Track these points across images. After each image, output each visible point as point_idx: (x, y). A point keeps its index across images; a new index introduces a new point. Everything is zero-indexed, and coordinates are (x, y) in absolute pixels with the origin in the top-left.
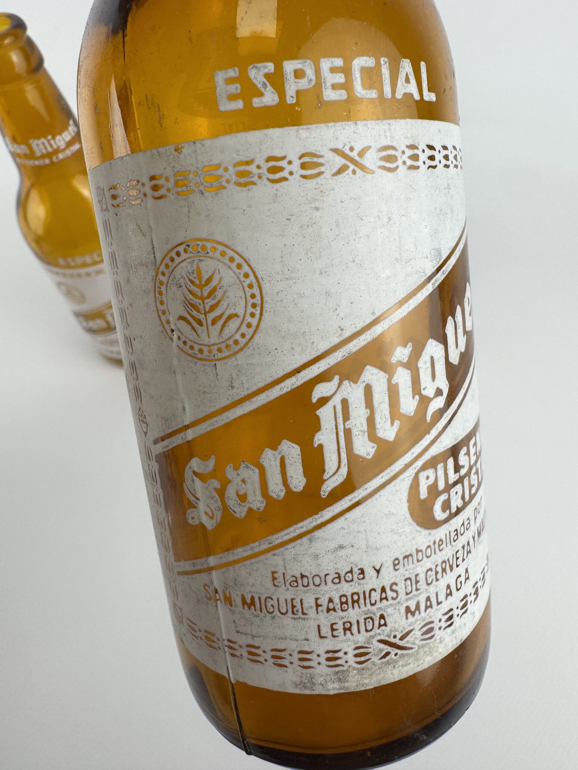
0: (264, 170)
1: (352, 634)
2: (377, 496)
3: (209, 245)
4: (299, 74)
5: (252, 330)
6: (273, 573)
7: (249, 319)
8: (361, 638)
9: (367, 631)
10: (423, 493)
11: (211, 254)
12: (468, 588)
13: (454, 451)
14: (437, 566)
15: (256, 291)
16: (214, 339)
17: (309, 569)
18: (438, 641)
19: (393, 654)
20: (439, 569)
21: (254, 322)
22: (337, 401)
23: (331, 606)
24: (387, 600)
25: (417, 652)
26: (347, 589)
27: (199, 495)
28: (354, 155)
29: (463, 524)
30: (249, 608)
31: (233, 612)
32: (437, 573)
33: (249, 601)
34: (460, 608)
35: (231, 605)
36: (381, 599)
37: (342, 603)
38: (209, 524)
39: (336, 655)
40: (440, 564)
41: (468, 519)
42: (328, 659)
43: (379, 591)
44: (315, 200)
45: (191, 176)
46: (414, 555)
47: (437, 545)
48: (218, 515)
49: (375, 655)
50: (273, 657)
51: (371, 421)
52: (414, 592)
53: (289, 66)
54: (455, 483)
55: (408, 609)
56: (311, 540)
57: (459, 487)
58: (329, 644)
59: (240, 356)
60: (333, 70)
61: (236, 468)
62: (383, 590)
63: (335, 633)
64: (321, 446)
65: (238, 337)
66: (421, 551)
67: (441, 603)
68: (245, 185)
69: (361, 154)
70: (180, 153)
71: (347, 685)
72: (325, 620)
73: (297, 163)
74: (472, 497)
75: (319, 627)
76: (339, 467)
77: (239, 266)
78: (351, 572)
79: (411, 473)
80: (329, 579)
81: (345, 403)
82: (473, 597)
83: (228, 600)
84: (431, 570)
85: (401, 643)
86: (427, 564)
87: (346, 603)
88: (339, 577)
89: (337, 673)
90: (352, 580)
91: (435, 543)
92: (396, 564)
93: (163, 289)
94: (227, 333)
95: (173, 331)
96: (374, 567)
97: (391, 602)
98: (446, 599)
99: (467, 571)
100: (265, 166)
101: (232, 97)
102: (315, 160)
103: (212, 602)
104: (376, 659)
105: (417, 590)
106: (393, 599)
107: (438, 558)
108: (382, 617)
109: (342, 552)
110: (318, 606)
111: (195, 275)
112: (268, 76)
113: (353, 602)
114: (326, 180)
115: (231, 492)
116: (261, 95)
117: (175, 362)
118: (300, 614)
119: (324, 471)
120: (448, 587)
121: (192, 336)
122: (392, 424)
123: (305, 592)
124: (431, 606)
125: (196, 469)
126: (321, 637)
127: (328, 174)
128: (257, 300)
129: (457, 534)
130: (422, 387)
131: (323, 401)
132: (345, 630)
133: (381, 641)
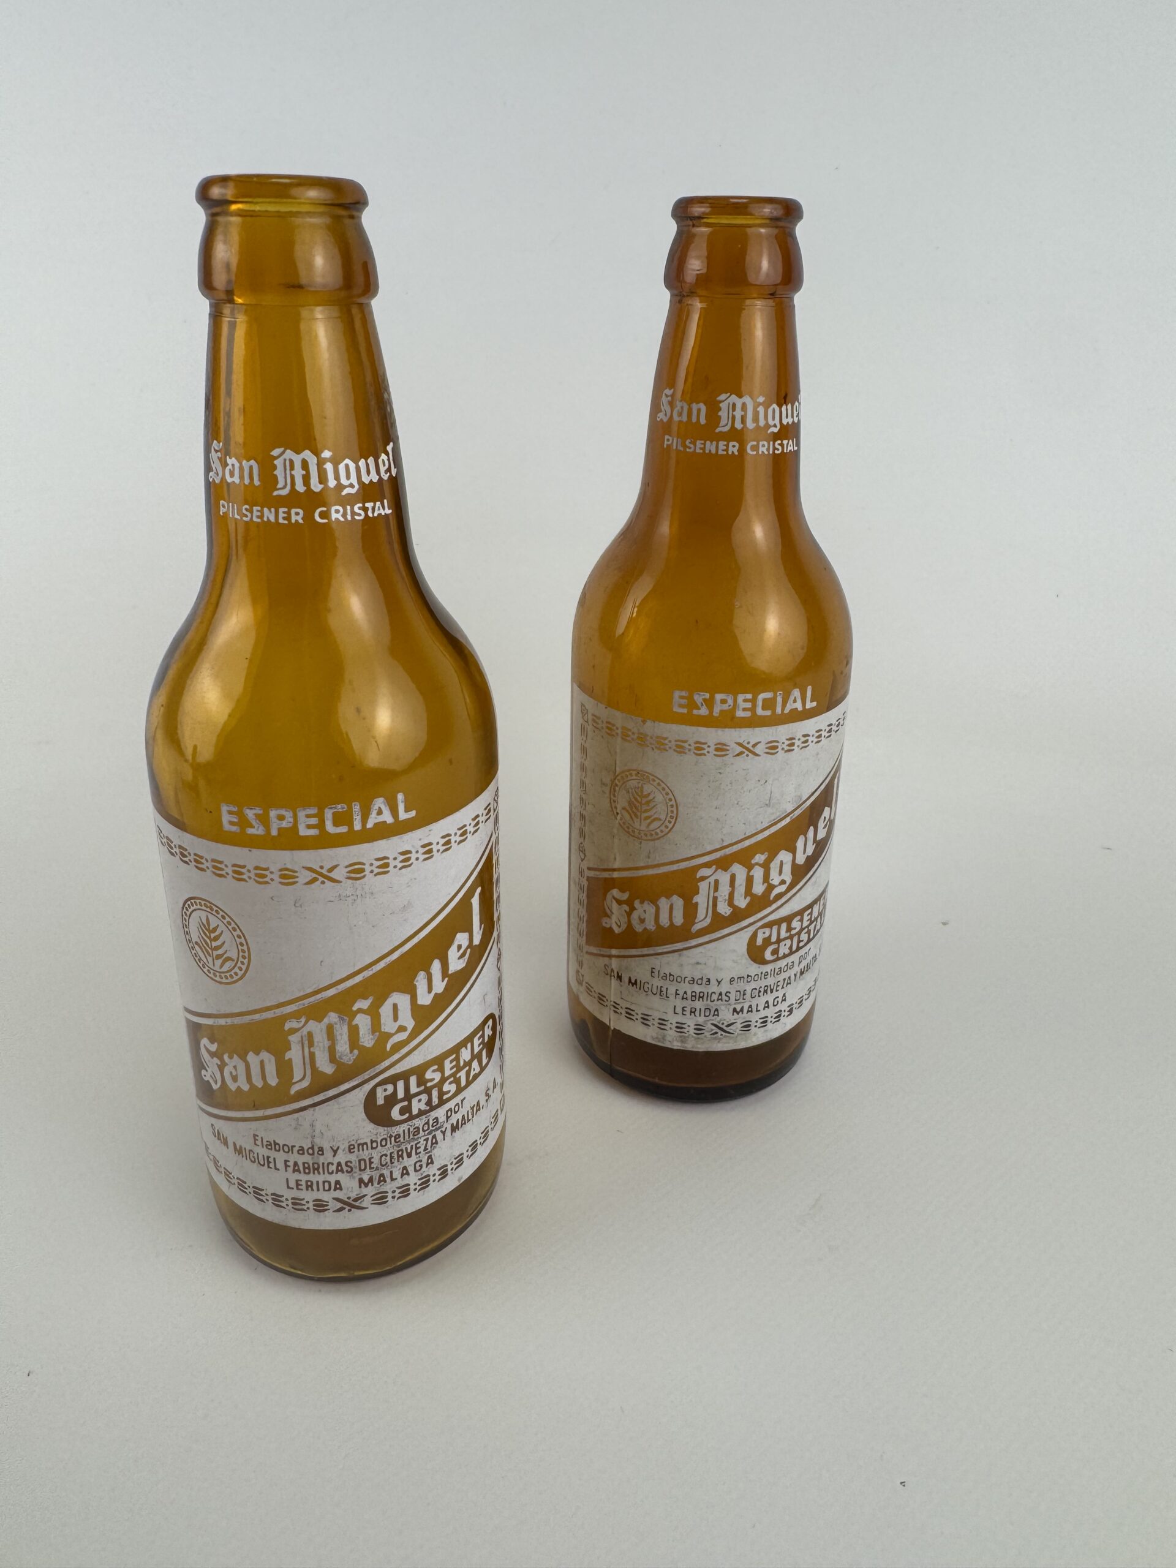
0: (692, 748)
1: (695, 1015)
2: (727, 938)
3: (651, 777)
4: (723, 701)
5: (667, 830)
6: (652, 968)
7: (667, 823)
8: (701, 1020)
9: (705, 1016)
10: (759, 941)
11: (651, 782)
12: (784, 1007)
13: (789, 919)
14: (761, 987)
15: (674, 809)
16: (643, 828)
17: (676, 971)
18: (753, 1033)
19: (719, 1034)
20: (762, 990)
21: (670, 826)
22: (712, 880)
23: (685, 996)
24: (722, 1001)
25: (737, 1037)
26: (697, 989)
27: (614, 911)
28: (749, 746)
29: (787, 965)
30: (633, 986)
31: (621, 986)
32: (760, 991)
33: (633, 981)
34: (774, 1017)
35: (621, 981)
36: (718, 1000)
37: (692, 996)
38: (617, 930)
39: (684, 1026)
40: (763, 987)
41: (793, 962)
42: (677, 1027)
43: (717, 994)
44: (720, 768)
45: (648, 738)
46: (746, 977)
47: (763, 975)
48: (624, 926)
49: (708, 1032)
50: (642, 1018)
51: (731, 895)
52: (741, 1000)
53: (719, 697)
54: (786, 939)
55: (735, 1010)
56: (680, 955)
57: (788, 942)
58: (680, 1018)
59: (657, 842)
60: (745, 701)
61: (642, 902)
62: (721, 994)
63: (684, 1013)
64: (697, 903)
65: (658, 831)
66: (751, 976)
67: (759, 1011)
68: (680, 752)
69: (754, 746)
70: (644, 724)
71: (686, 1045)
72: (679, 1004)
73: (713, 747)
74: (799, 948)
75: (675, 1006)
76: (706, 917)
77: (667, 794)
78: (702, 979)
79: (752, 929)
80: (687, 980)
81: (717, 882)
82: (787, 1013)
83: (619, 978)
84: (756, 989)
85: (727, 1029)
86: (753, 985)
87: (695, 996)
88: (694, 981)
89: (681, 1036)
90: (701, 984)
91: (762, 973)
92: (732, 980)
93: (617, 789)
94: (652, 827)
95: (618, 814)
96: (717, 980)
97: (724, 1002)
98: (764, 1009)
99: (784, 995)
100: (693, 746)
101: (681, 706)
102: (725, 747)
103: (608, 977)
104: (708, 1034)
105: (744, 999)
106: (726, 1001)
107: (763, 983)
108: (717, 1010)
109: (699, 966)
110: (677, 994)
111: (639, 790)
112: (705, 700)
113: (700, 997)
114: (729, 759)
115: (635, 915)
116: (700, 709)
117: (615, 831)
118: (664, 996)
119: (696, 917)
120: (767, 1002)
121: (631, 822)
122: (745, 898)
123: (670, 984)
124: (751, 1011)
125: (616, 896)
126: (675, 1013)
127: (731, 755)
128: (674, 815)
129: (781, 971)
130: (771, 878)
131: (703, 878)
132: (691, 1012)
133: (712, 1024)
